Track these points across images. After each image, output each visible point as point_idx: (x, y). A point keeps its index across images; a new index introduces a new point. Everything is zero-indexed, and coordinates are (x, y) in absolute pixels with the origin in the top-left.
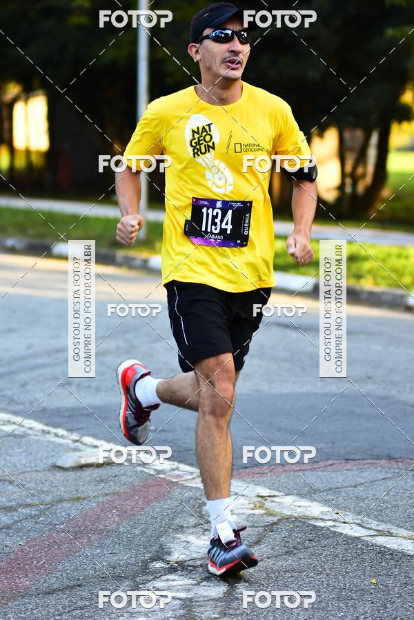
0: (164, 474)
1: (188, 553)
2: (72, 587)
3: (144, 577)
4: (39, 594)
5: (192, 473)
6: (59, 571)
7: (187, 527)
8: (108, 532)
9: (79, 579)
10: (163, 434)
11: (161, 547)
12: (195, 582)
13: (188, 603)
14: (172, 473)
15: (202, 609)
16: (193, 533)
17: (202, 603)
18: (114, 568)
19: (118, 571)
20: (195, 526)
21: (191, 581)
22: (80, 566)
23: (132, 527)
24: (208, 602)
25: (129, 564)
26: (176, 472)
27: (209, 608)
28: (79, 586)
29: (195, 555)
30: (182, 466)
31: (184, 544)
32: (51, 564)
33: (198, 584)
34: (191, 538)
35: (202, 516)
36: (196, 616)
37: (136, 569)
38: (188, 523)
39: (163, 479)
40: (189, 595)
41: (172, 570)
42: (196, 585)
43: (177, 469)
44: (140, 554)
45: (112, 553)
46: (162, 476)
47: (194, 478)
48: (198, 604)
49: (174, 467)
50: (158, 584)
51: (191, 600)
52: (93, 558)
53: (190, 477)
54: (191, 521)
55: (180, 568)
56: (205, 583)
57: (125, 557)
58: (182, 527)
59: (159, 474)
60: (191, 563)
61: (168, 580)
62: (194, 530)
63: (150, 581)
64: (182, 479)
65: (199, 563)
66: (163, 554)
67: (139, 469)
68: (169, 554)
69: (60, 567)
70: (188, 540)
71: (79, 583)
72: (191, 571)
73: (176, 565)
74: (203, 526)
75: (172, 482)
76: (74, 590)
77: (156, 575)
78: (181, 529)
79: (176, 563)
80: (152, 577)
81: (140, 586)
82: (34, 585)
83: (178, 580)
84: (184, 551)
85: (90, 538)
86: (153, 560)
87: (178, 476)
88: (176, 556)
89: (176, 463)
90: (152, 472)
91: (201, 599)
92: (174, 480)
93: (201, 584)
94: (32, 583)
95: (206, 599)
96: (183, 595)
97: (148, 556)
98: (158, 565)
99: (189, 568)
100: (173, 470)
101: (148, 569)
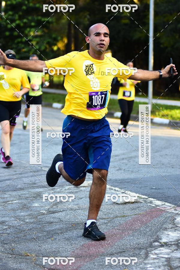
0: (159, 206)
1: (169, 239)
2: (121, 252)
3: (151, 249)
4: (107, 255)
5: (170, 206)
6: (116, 246)
7: (168, 228)
8: (136, 230)
9: (124, 249)
10: (159, 190)
11: (158, 236)
12: (172, 251)
13: (168, 259)
14: (162, 206)
15: (174, 262)
16: (171, 231)
17: (174, 260)
18: (138, 245)
19: (140, 246)
20: (171, 228)
21: (170, 251)
22: (125, 244)
23: (146, 228)
24: (177, 259)
25: (144, 243)
26: (164, 206)
27: (177, 262)
28: (124, 252)
29: (171, 240)
30: (166, 203)
31: (167, 235)
32: (113, 243)
33: (173, 252)
34: (170, 233)
35: (174, 224)
36: (172, 265)
37: (147, 245)
38: (169, 227)
39: (159, 208)
40: (169, 256)
41: (162, 246)
42: (172, 252)
43: (164, 204)
44: (149, 239)
45: (137, 239)
46: (158, 207)
47: (171, 209)
48: (173, 260)
49: (163, 204)
50: (157, 252)
51: (169, 258)
52: (130, 241)
53: (170, 208)
54: (170, 226)
55: (165, 245)
56: (175, 251)
57: (143, 240)
58: (166, 228)
59: (157, 206)
60: (170, 243)
61: (160, 250)
62: (171, 230)
63: (153, 250)
64: (166, 209)
65: (173, 243)
66: (158, 239)
67: (149, 204)
68: (161, 239)
69: (116, 244)
70: (169, 234)
71: (124, 251)
72: (170, 246)
73: (164, 244)
74: (175, 228)
75: (162, 210)
76: (122, 253)
77: (156, 248)
78: (166, 229)
79: (164, 243)
80: (154, 249)
81: (149, 252)
82: (106, 251)
83: (164, 250)
84: (167, 238)
85: (129, 232)
86: (154, 242)
87: (165, 207)
88: (164, 240)
89: (164, 202)
90: (154, 205)
91: (174, 258)
92: (163, 209)
93: (174, 252)
94: (105, 250)
95: (176, 258)
96: (166, 256)
97: (152, 240)
98: (156, 244)
99: (169, 245)
100: (163, 205)
101: (152, 245)
